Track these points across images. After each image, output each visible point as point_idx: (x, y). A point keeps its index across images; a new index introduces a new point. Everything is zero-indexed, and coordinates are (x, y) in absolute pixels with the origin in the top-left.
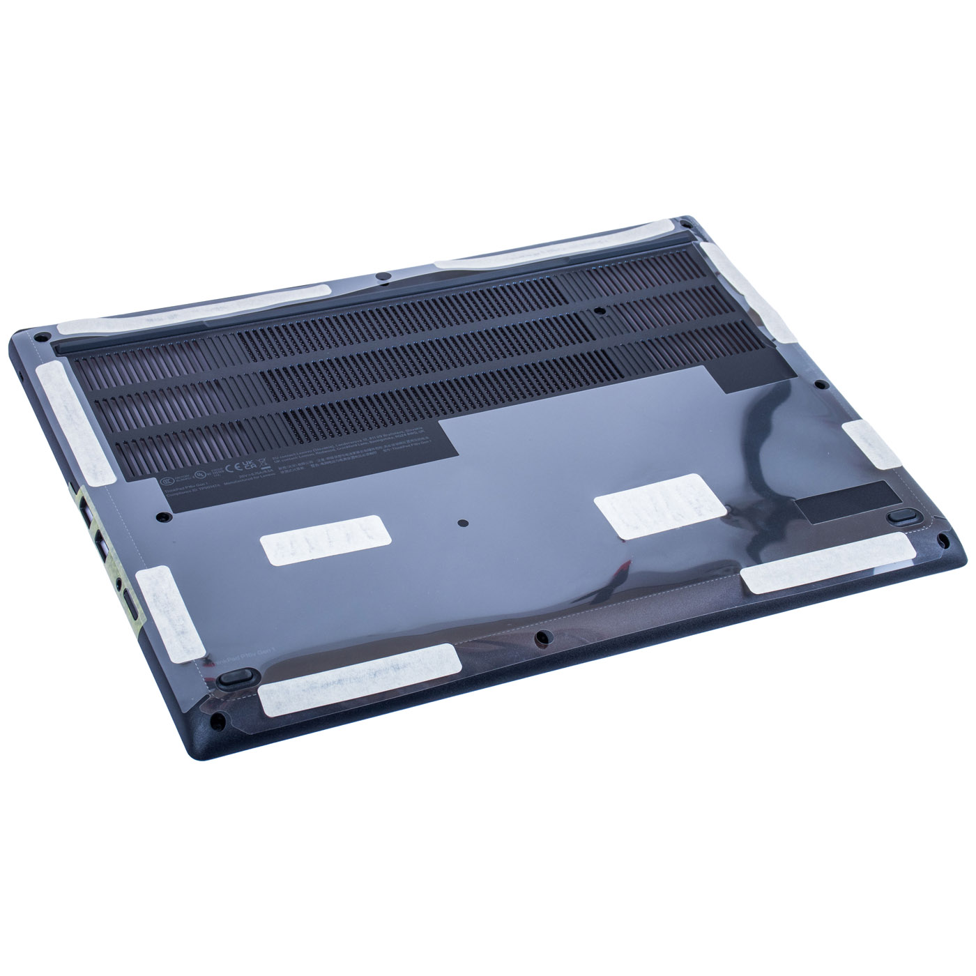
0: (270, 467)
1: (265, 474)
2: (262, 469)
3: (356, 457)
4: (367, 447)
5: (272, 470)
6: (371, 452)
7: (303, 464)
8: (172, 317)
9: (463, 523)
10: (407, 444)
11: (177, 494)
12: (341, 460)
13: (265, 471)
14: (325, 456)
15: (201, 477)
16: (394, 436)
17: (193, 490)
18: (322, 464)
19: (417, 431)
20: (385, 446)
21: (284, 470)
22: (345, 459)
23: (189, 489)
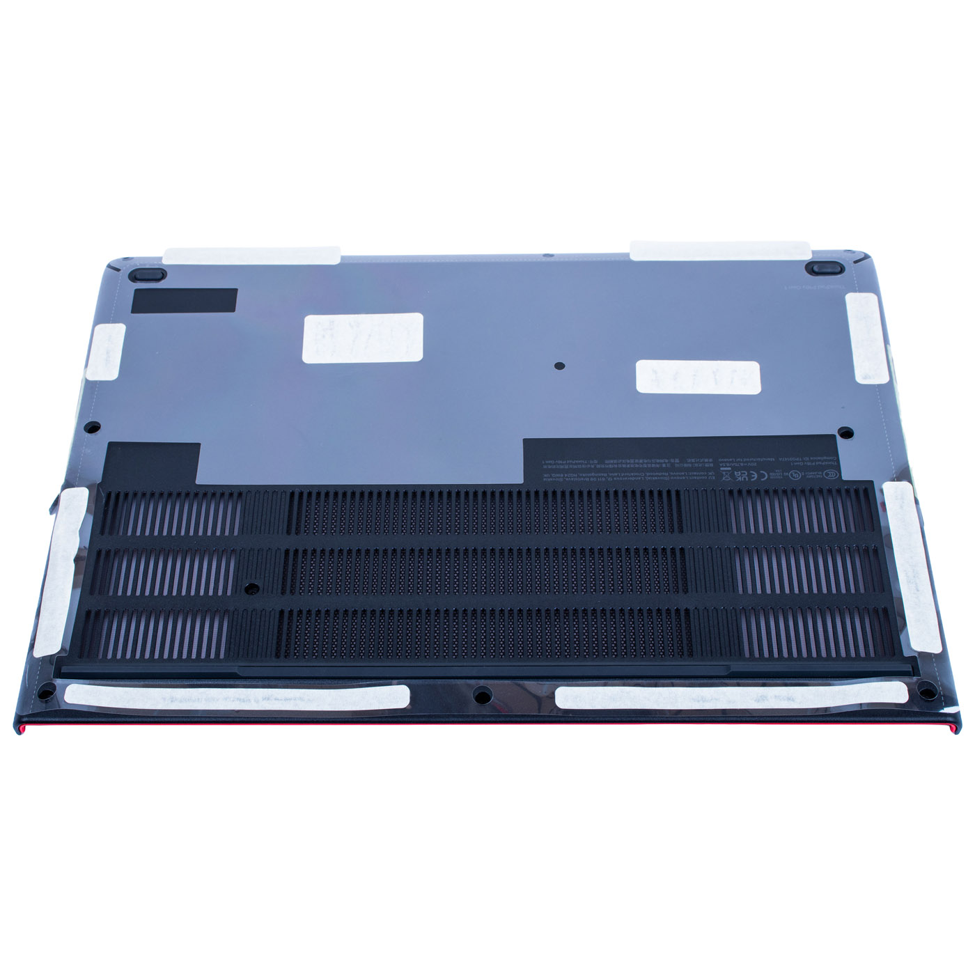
0: (721, 469)
1: (730, 462)
2: (730, 469)
3: (628, 461)
4: (613, 470)
5: (721, 465)
6: (611, 463)
7: (685, 465)
8: (763, 698)
9: (560, 366)
10: (569, 464)
11: (825, 458)
12: (646, 461)
13: (728, 465)
14: (661, 469)
15: (796, 473)
16: (578, 477)
17: (808, 459)
18: (667, 461)
19: (551, 477)
20: (593, 466)
21: (708, 462)
22: (641, 461)
23: (812, 461)
